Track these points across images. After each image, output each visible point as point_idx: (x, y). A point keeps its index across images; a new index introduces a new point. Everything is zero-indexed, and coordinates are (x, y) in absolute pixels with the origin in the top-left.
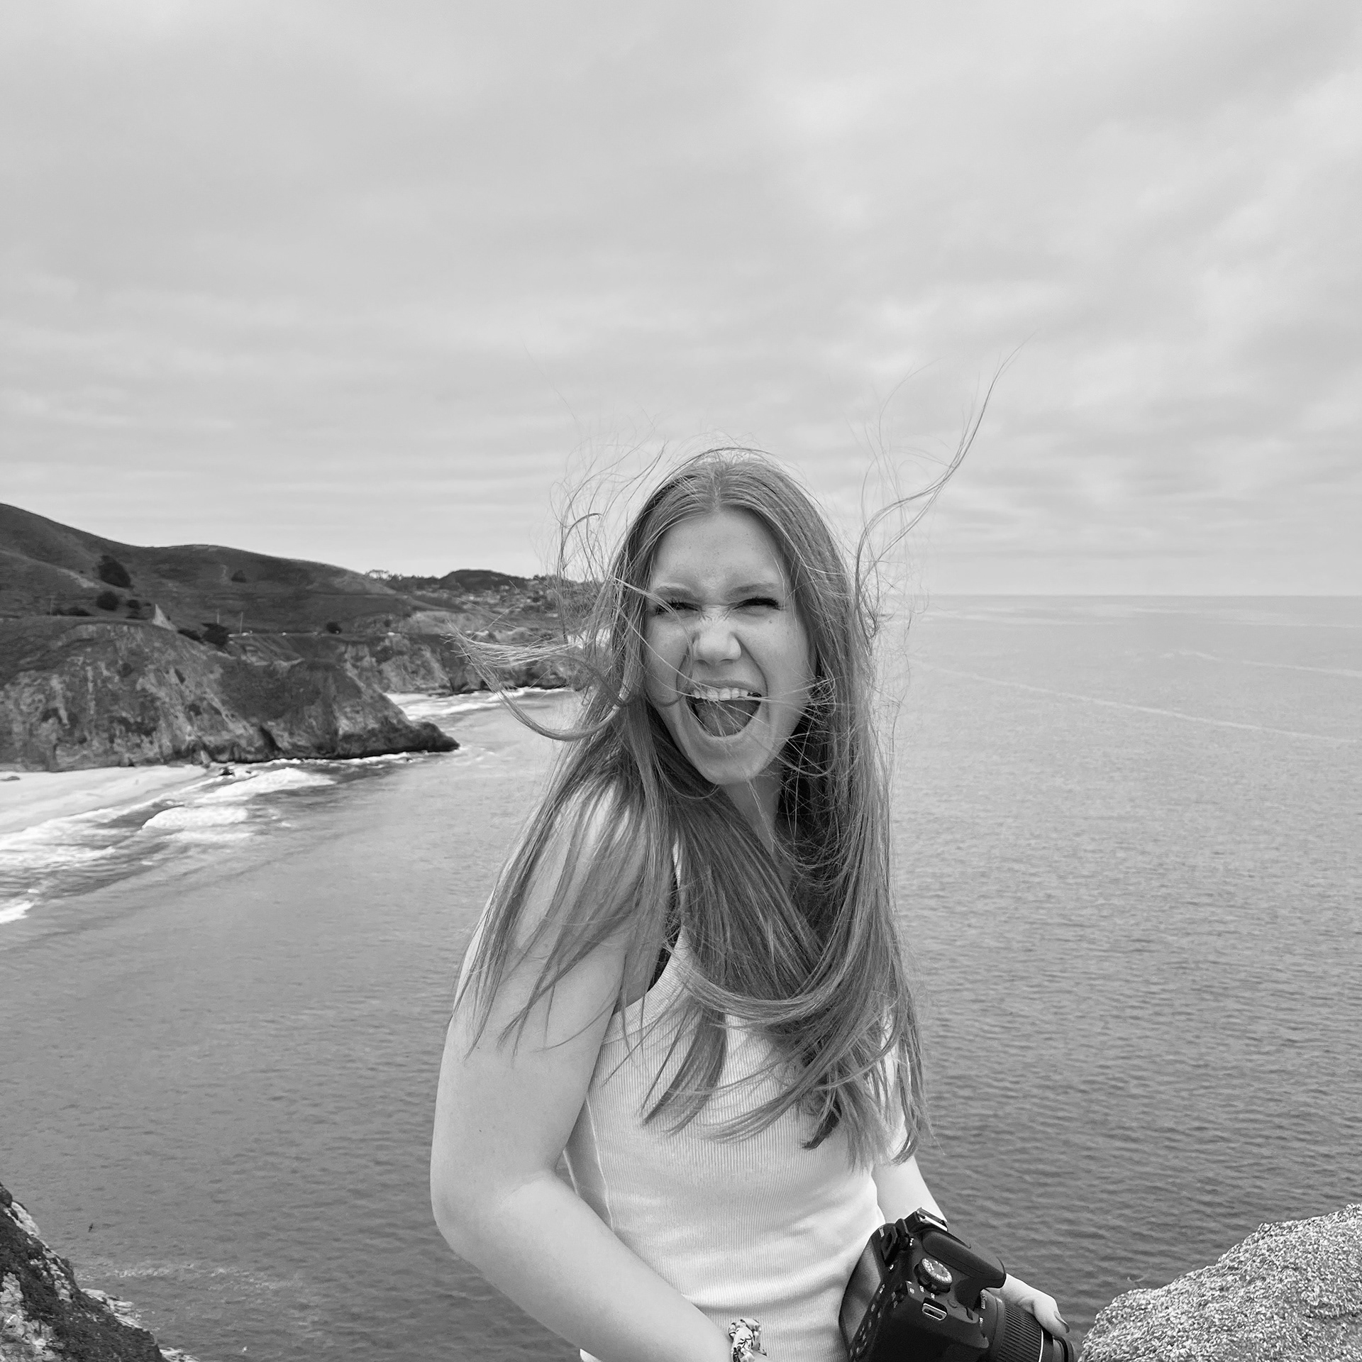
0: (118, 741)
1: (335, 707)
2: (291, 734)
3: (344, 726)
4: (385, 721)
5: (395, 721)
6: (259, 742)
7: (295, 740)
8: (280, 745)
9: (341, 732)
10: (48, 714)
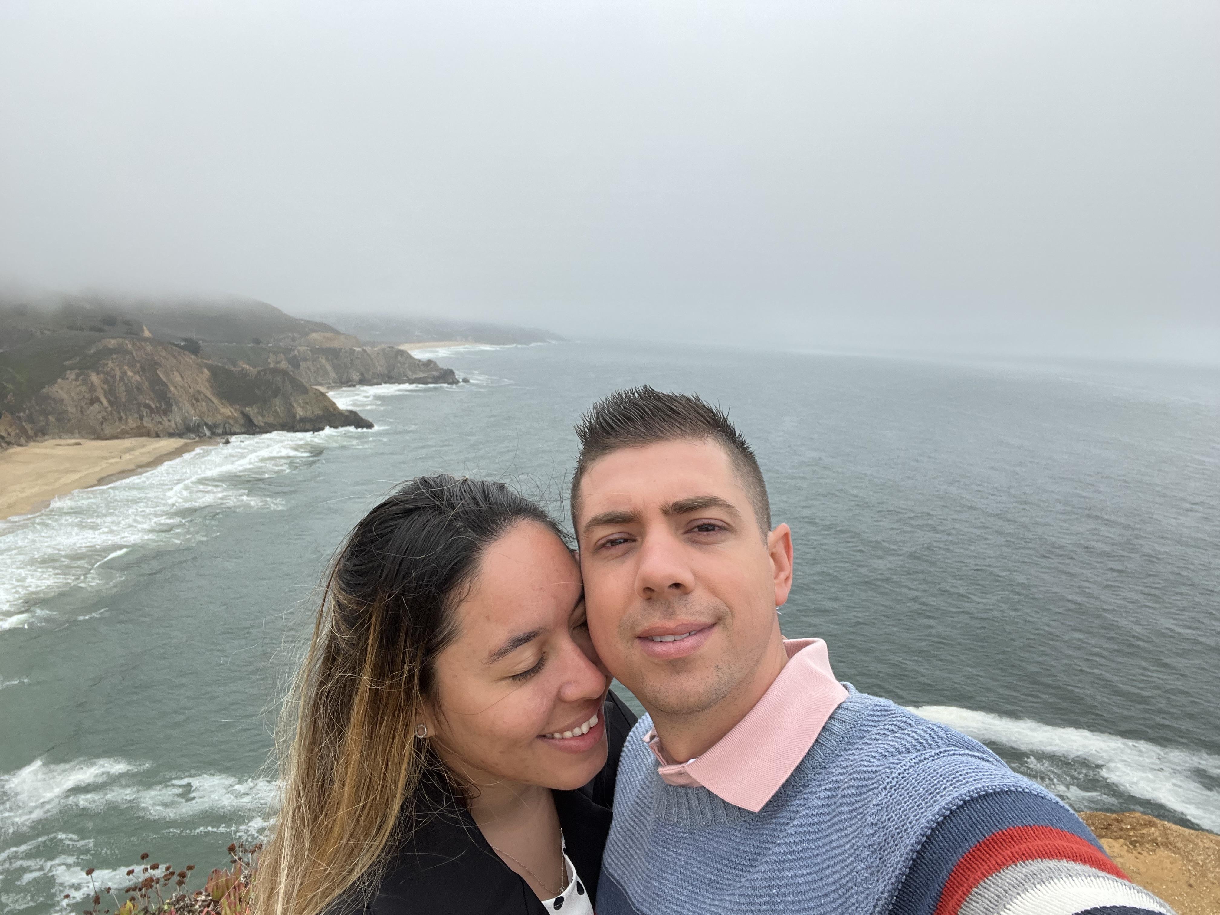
0: (145, 419)
1: (292, 399)
2: (263, 416)
3: (300, 412)
4: (326, 409)
5: (332, 410)
6: (242, 421)
7: (266, 419)
8: (256, 423)
9: (298, 416)
10: (94, 401)
